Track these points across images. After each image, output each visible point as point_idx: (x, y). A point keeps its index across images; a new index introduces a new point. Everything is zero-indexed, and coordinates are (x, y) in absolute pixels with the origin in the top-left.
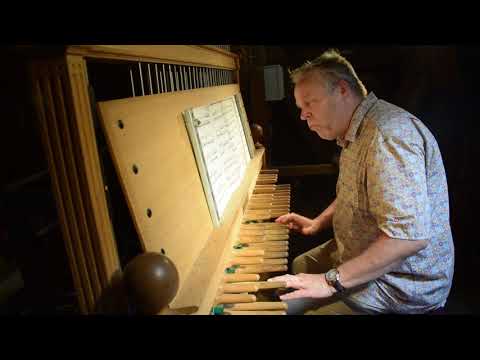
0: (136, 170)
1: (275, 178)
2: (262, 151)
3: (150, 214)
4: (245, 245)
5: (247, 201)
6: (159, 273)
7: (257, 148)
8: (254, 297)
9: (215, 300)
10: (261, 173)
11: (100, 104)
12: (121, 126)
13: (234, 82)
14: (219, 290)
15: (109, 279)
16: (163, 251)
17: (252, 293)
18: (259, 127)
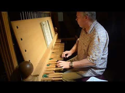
0: (22, 40)
1: (60, 41)
3: (26, 51)
4: (52, 59)
5: (53, 47)
6: (28, 66)
7: (56, 33)
8: (54, 72)
9: (44, 73)
10: (57, 40)
11: (11, 22)
12: (18, 28)
13: (50, 16)
14: (45, 70)
15: (15, 68)
16: (29, 61)
17: (54, 71)
18: (56, 28)
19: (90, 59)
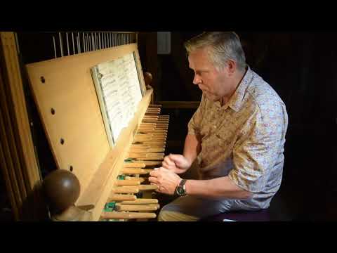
0: (53, 112)
1: (159, 110)
2: (151, 91)
3: (62, 142)
4: (135, 159)
5: (137, 127)
6: (66, 184)
7: (147, 89)
9: (109, 198)
10: (149, 107)
11: (27, 66)
12: (43, 81)
13: (134, 42)
14: (112, 191)
16: (71, 169)
17: (135, 194)
18: (150, 75)
19: (239, 179)
